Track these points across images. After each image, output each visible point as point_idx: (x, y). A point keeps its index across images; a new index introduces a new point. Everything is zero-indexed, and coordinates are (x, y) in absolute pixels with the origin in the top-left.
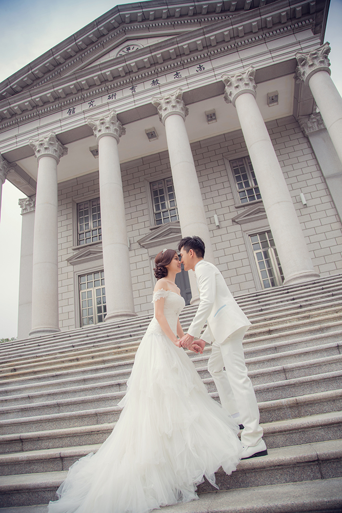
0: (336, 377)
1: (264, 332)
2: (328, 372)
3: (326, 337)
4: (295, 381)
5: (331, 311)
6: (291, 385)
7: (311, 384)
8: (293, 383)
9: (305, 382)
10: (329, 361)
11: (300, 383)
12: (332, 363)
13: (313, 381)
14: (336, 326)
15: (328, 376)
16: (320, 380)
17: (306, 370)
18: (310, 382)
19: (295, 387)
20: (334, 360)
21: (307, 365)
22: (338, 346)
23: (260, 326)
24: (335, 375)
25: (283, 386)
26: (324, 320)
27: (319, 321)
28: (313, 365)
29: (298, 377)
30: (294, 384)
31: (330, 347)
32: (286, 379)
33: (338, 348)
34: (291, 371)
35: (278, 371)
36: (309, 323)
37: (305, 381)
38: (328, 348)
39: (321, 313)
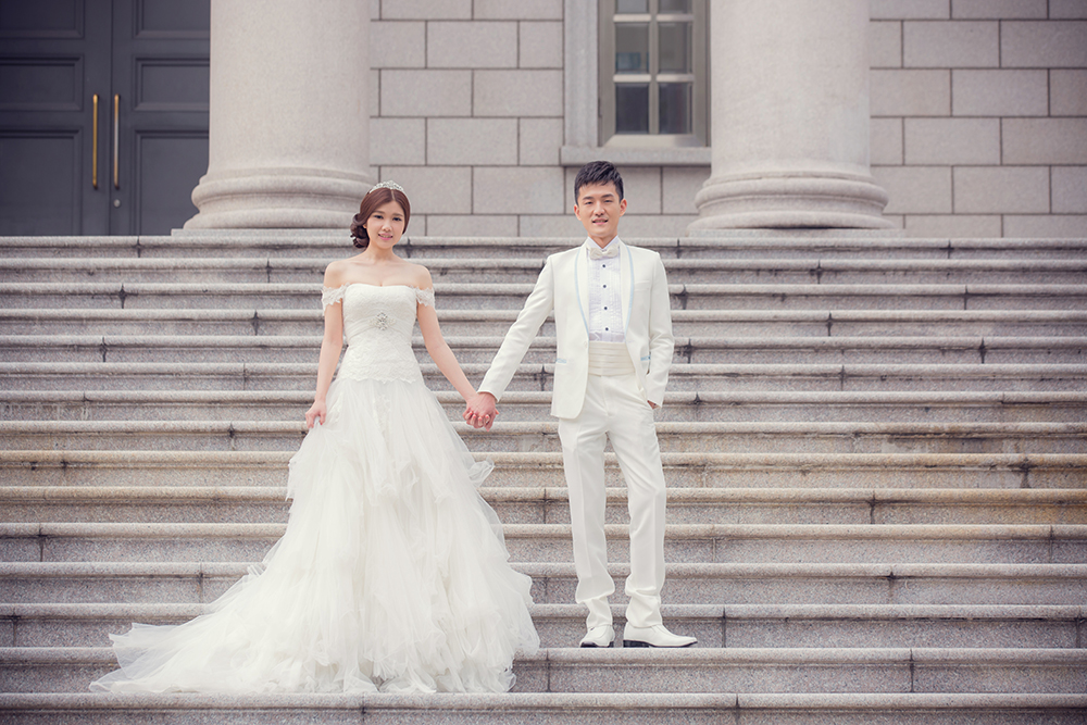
0: (669, 708)
1: (525, 501)
2: (666, 691)
3: (710, 577)
4: (564, 701)
5: (784, 464)
6: (553, 708)
7: (603, 715)
8: (558, 703)
9: (588, 708)
10: (675, 661)
11: (577, 708)
12: (683, 668)
13: (611, 708)
14: (761, 538)
15: (649, 703)
16: (628, 708)
17: (607, 674)
18: (602, 708)
19: (560, 714)
20: (689, 661)
21: (613, 661)
22: (724, 617)
23: (517, 463)
24: (667, 704)
25: (532, 707)
26: (740, 500)
27: (723, 500)
28: (631, 662)
29: (581, 691)
30: (561, 708)
31: (702, 615)
32: (549, 691)
33: (723, 624)
34: (565, 668)
35: (531, 661)
36: (688, 500)
37: (589, 704)
38: (695, 618)
39: (748, 462)
